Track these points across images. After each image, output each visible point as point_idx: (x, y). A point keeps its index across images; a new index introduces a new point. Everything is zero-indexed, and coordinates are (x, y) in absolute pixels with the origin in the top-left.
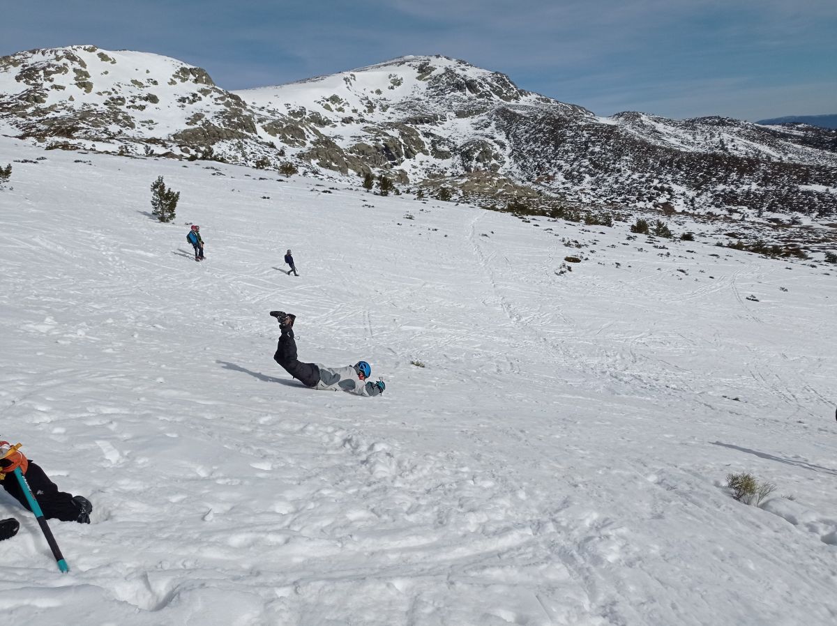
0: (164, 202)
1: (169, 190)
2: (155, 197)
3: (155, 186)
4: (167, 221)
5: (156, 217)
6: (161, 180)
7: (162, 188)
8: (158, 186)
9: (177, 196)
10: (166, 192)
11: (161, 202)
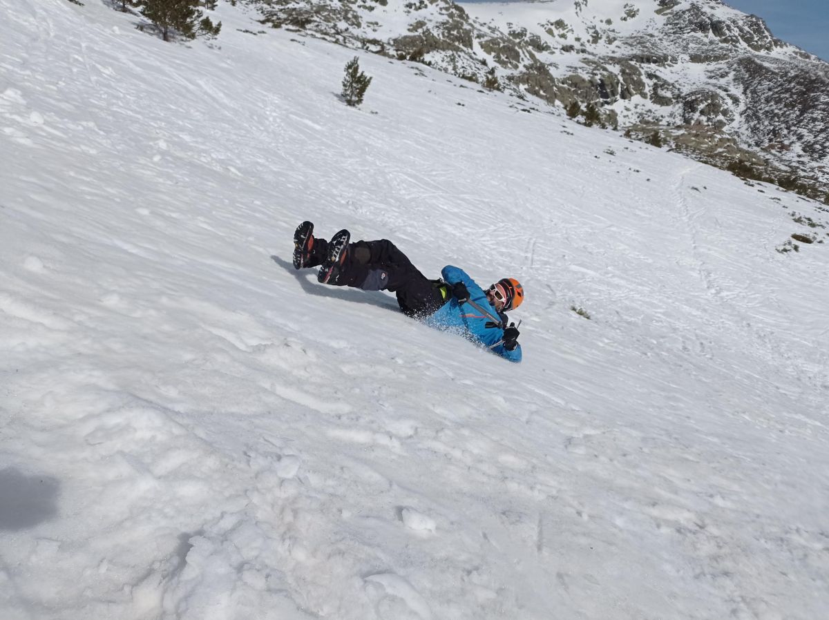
0: (354, 85)
1: (362, 74)
2: (347, 78)
3: (349, 67)
4: (354, 105)
5: (344, 99)
6: (356, 60)
7: (356, 70)
8: (353, 67)
9: (369, 81)
10: (359, 75)
11: (351, 84)
